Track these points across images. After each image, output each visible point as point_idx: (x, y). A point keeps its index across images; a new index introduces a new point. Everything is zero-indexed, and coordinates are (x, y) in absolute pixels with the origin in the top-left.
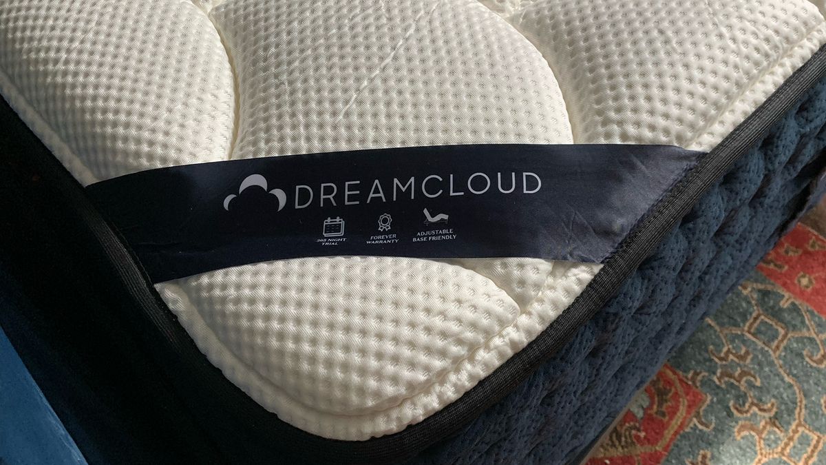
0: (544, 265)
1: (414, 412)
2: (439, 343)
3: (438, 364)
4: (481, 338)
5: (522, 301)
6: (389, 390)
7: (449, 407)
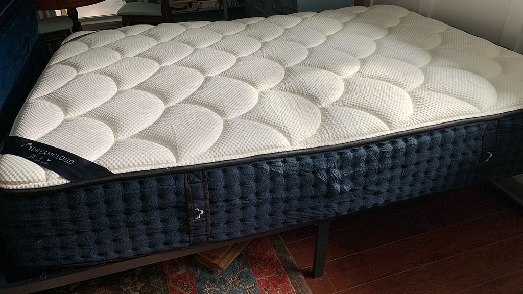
0: (57, 175)
1: (10, 187)
2: (23, 176)
3: (20, 180)
4: (32, 180)
5: (47, 179)
6: (8, 179)
7: (18, 190)
